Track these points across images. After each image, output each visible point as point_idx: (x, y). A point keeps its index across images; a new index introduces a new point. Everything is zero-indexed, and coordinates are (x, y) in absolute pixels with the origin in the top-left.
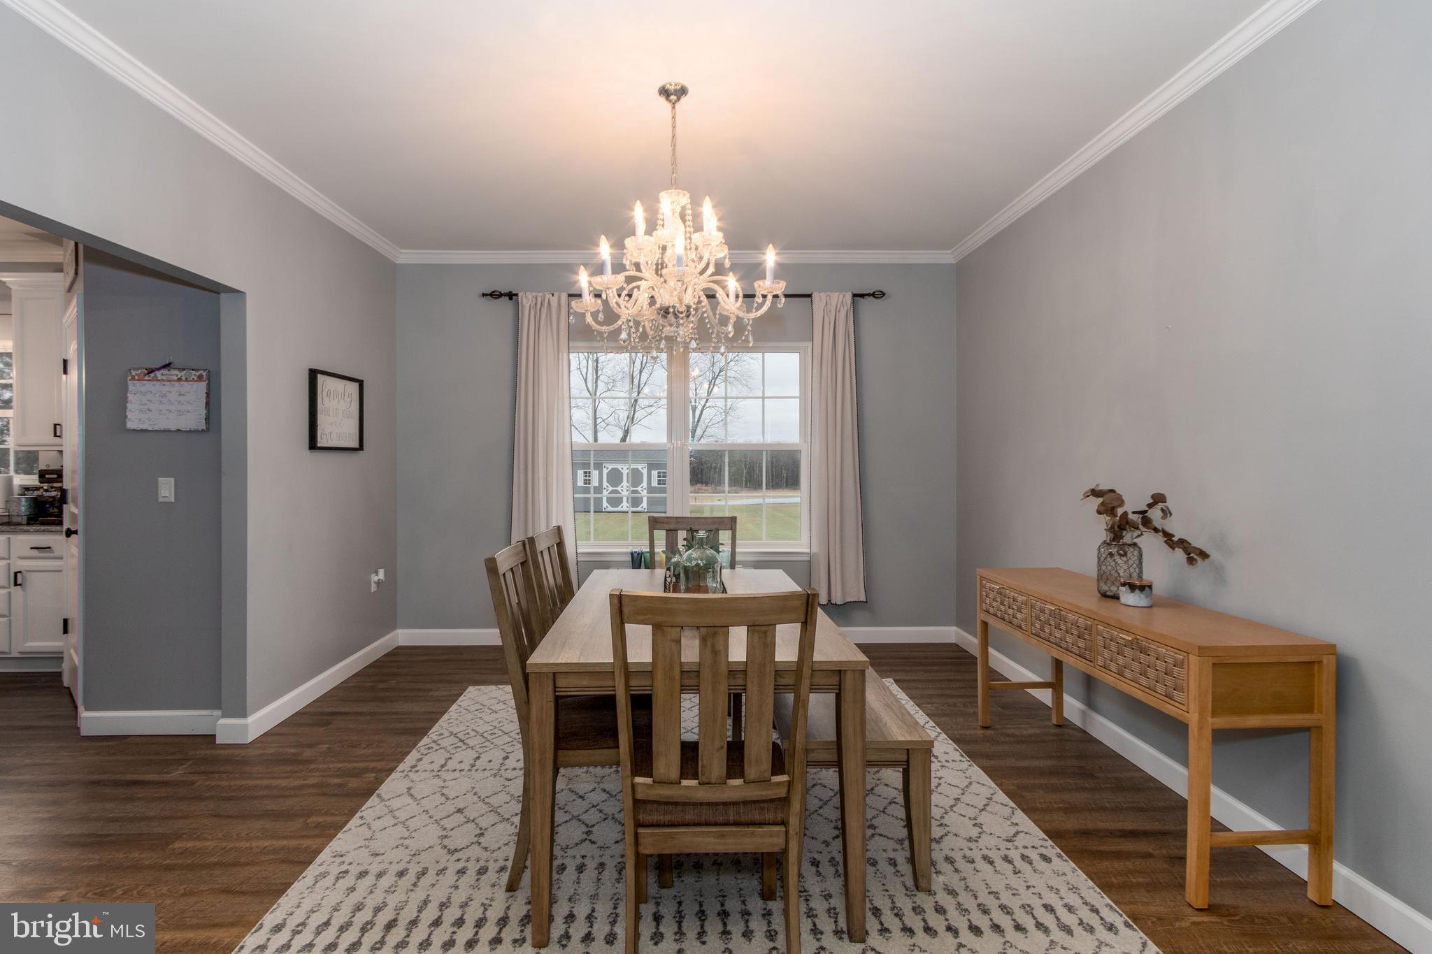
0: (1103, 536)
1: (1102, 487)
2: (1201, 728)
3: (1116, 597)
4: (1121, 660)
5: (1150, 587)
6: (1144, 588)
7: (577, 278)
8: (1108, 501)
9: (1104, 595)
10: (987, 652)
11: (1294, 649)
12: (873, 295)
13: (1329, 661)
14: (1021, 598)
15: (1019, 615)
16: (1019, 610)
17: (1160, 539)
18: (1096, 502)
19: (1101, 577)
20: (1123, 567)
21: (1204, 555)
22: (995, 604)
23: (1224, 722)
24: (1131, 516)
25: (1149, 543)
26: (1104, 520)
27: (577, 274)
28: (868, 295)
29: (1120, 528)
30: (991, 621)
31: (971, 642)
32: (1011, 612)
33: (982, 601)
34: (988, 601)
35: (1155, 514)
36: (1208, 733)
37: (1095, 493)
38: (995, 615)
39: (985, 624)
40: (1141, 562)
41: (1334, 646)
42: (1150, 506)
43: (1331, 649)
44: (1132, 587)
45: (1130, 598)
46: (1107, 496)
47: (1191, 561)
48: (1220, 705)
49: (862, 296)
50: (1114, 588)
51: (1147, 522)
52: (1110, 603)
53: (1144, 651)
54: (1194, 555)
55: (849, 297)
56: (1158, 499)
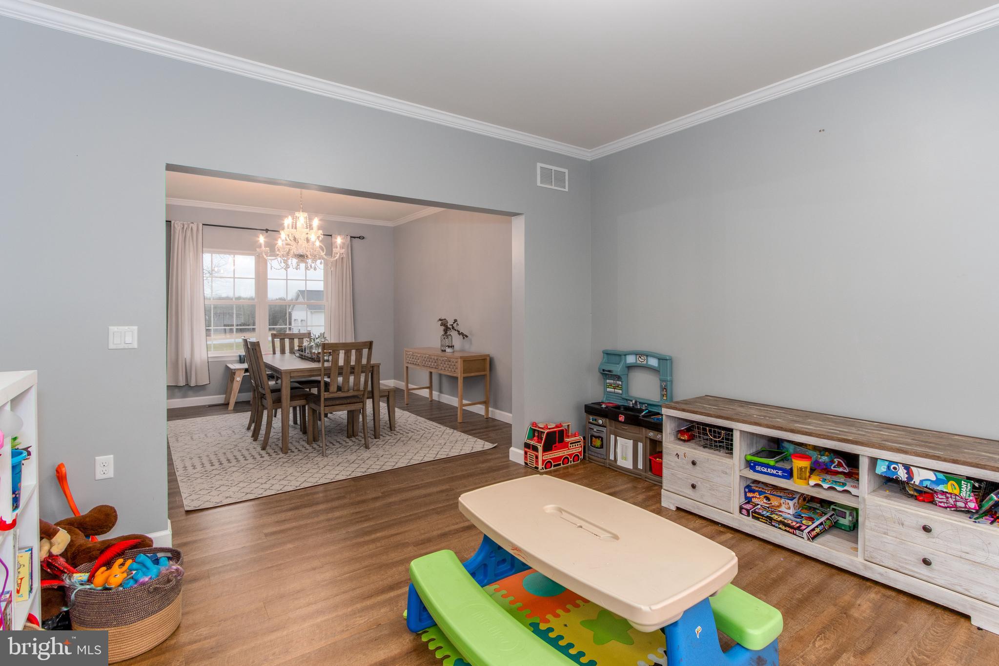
0: (443, 333)
1: (442, 318)
2: (461, 377)
3: (445, 351)
4: (445, 366)
5: (453, 346)
6: (452, 347)
7: (258, 239)
8: (444, 323)
9: (443, 351)
10: (408, 385)
11: (481, 356)
12: (359, 238)
13: (488, 359)
14: (419, 355)
15: (418, 361)
16: (418, 359)
17: (457, 332)
18: (440, 322)
19: (442, 346)
20: (447, 342)
21: (467, 336)
22: (411, 359)
23: (466, 375)
24: (449, 326)
25: (454, 333)
26: (443, 328)
27: (259, 237)
28: (357, 237)
29: (446, 330)
30: (409, 366)
31: (401, 385)
32: (416, 360)
33: (406, 359)
34: (408, 359)
35: (455, 325)
36: (462, 378)
37: (440, 320)
38: (411, 363)
39: (407, 367)
40: (452, 340)
41: (489, 355)
42: (454, 323)
43: (488, 355)
44: (449, 347)
45: (448, 350)
46: (444, 321)
47: (464, 338)
48: (465, 371)
49: (354, 237)
50: (444, 348)
51: (453, 328)
52: (444, 352)
53: (450, 361)
54: (464, 336)
55: (349, 238)
56: (455, 321)
